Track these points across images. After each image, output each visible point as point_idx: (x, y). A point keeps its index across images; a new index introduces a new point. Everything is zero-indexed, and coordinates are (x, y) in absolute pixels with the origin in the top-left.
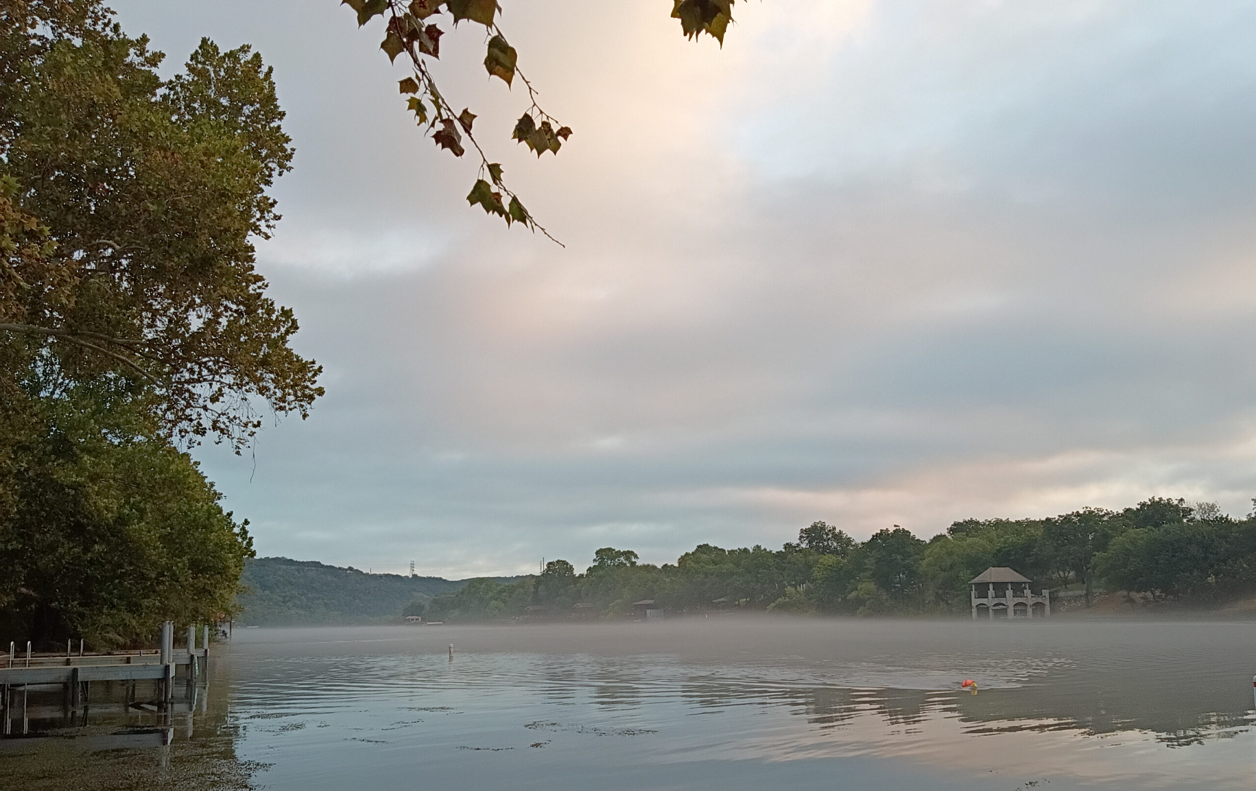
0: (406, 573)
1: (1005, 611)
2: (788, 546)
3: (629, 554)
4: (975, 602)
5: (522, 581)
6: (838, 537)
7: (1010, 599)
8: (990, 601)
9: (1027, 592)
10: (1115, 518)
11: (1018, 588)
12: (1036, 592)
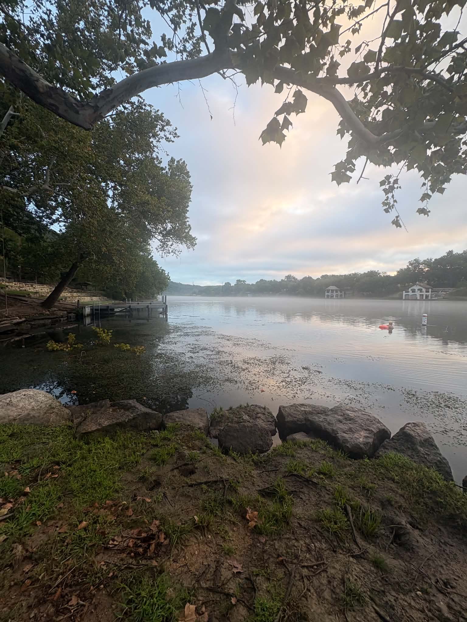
0: (192, 284)
1: (333, 296)
2: (282, 280)
3: (244, 281)
4: (326, 294)
5: (219, 287)
6: (294, 278)
7: (335, 294)
8: (330, 294)
9: (339, 292)
10: (361, 275)
11: (337, 291)
12: (341, 292)
